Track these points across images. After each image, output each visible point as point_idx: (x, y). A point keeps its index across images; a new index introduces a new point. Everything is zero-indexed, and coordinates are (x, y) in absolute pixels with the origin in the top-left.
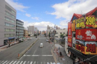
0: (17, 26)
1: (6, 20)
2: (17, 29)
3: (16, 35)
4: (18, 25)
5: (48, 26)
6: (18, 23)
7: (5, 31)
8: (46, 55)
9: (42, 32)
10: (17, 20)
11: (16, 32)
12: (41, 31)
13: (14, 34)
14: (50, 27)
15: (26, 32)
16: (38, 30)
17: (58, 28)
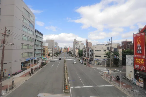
0: (35, 40)
1: (23, 30)
2: (36, 45)
3: (35, 54)
4: (37, 39)
5: (75, 40)
6: (37, 36)
7: (22, 48)
8: (104, 86)
9: (63, 49)
10: (36, 31)
11: (35, 50)
12: (61, 48)
13: (32, 53)
14: (79, 42)
15: (46, 50)
16: (58, 47)
17: (89, 42)
